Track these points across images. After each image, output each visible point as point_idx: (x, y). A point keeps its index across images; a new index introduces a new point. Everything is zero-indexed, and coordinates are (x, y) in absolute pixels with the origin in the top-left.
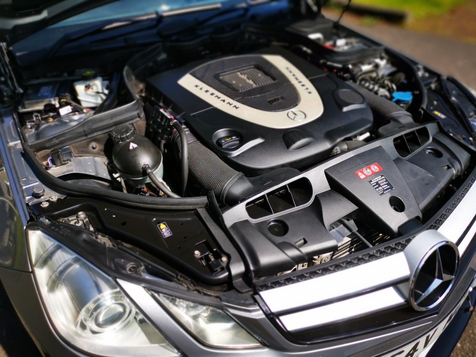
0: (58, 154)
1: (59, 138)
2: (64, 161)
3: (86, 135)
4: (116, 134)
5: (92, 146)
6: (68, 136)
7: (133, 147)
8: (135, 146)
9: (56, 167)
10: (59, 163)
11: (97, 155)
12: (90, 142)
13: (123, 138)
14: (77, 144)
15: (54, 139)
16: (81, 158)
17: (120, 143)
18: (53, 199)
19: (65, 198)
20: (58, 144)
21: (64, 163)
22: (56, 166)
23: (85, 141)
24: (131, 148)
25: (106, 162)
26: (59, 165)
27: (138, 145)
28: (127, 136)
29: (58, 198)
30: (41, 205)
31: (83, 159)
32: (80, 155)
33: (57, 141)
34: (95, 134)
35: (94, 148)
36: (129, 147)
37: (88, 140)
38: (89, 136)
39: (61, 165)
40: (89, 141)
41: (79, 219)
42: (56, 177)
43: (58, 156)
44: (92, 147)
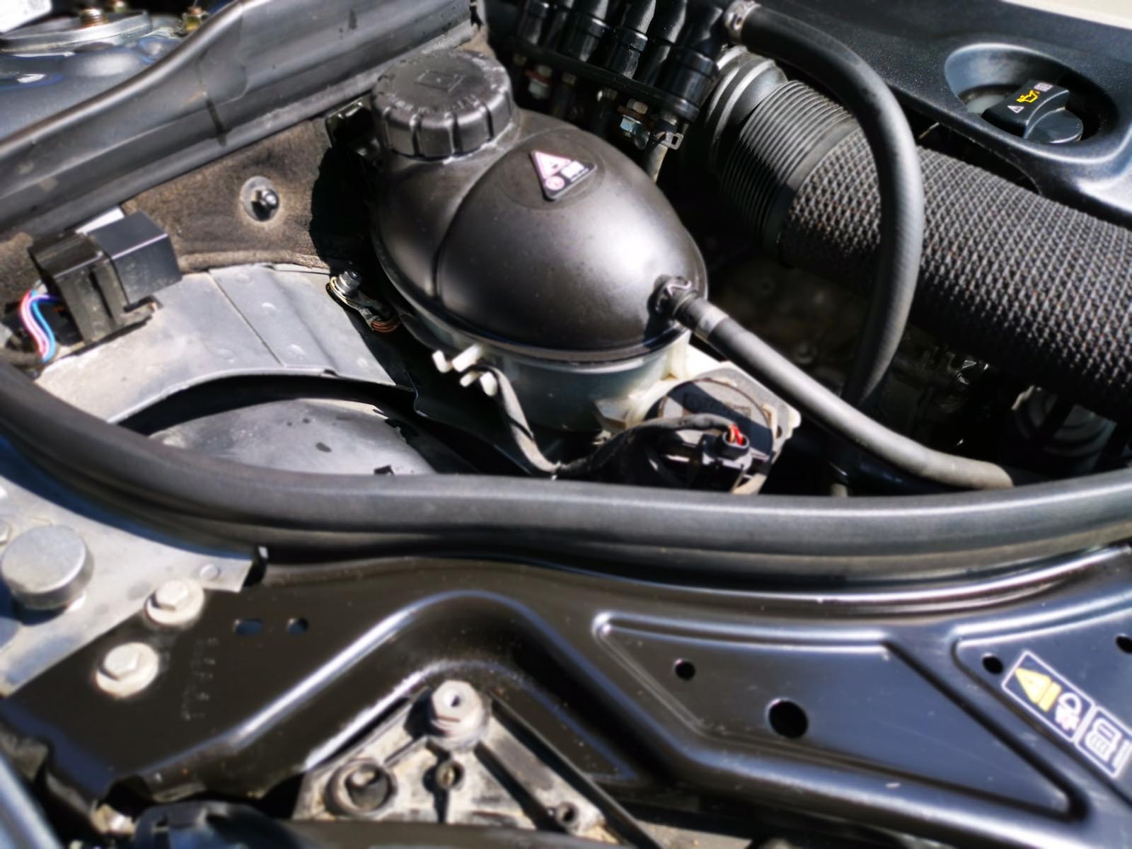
0: (91, 266)
1: (58, 162)
2: (128, 309)
3: (220, 131)
4: (422, 110)
5: (253, 198)
6: (114, 142)
7: (559, 174)
8: (573, 169)
9: (77, 353)
10: (99, 328)
11: (286, 254)
12: (238, 176)
13: (471, 130)
14: (169, 192)
15: (25, 169)
16: (209, 277)
17: (450, 166)
18: (172, 608)
19: (254, 577)
20: (57, 198)
21: (130, 318)
22: (80, 345)
23: (217, 168)
24: (553, 184)
25: (343, 286)
26: (102, 335)
27: (589, 166)
28: (489, 116)
29: (206, 591)
30: (103, 682)
31: (218, 281)
32: (199, 258)
33: (45, 180)
34: (268, 122)
35: (263, 211)
36: (541, 181)
37: (229, 162)
38: (235, 139)
39: (109, 338)
40: (234, 169)
41: (446, 744)
42: (113, 419)
43: (93, 277)
44: (250, 208)
